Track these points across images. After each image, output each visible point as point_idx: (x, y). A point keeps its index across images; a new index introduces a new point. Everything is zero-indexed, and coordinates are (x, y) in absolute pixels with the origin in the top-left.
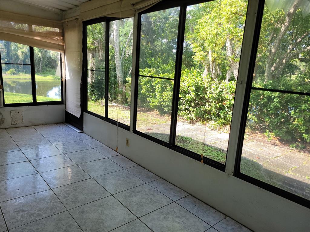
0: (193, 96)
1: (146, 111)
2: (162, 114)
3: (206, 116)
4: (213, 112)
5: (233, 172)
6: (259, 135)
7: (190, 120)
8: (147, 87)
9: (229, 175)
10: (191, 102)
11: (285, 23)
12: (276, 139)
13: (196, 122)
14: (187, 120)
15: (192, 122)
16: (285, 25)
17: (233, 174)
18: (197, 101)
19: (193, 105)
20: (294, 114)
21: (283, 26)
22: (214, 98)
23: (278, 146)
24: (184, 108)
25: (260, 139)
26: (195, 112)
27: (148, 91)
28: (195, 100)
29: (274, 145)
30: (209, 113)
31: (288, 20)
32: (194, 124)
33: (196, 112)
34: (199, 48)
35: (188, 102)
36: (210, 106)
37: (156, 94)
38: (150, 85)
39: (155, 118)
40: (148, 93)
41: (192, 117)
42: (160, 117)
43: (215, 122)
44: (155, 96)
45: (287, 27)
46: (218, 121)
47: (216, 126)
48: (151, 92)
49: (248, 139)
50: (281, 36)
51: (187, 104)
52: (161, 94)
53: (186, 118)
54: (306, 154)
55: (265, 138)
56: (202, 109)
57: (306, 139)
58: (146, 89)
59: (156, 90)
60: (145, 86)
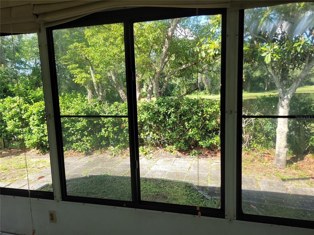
0: (85, 124)
1: (18, 152)
2: (44, 152)
3: (104, 143)
4: (111, 137)
5: (236, 215)
6: (161, 150)
7: (85, 150)
8: (15, 121)
9: (231, 220)
10: (83, 131)
11: (165, 45)
12: (176, 151)
13: (92, 151)
14: (82, 151)
15: (88, 153)
16: (166, 47)
17: (236, 218)
18: (90, 129)
19: (86, 134)
20: (188, 126)
21: (164, 48)
22: (111, 122)
23: (181, 158)
24: (75, 139)
25: (164, 154)
26: (89, 141)
27: (17, 126)
28: (88, 128)
29: (178, 157)
30: (107, 139)
31: (167, 43)
32: (92, 154)
33: (91, 141)
34: (79, 70)
35: (80, 132)
36: (107, 132)
37: (32, 129)
38: (19, 119)
39: (38, 160)
40: (17, 129)
41: (87, 147)
42: (44, 156)
43: (114, 147)
44: (30, 131)
45: (168, 48)
46: (119, 145)
47: (118, 152)
48: (22, 127)
49: (155, 158)
50: (163, 57)
51: (79, 134)
52: (39, 127)
53: (80, 150)
54: (204, 159)
55: (167, 152)
56: (98, 137)
57: (202, 146)
58: (14, 124)
59: (31, 123)
60: (12, 120)
